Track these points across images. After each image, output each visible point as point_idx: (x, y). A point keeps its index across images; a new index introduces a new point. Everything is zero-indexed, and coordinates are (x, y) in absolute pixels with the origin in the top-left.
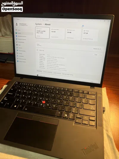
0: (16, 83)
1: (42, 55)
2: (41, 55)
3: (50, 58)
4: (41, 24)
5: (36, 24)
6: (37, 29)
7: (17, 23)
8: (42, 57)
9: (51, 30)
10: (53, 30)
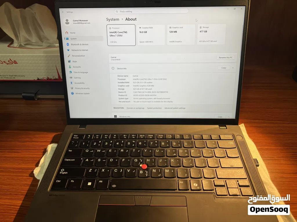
0: (73, 136)
1: (124, 78)
2: (121, 78)
3: (139, 81)
4: (118, 19)
5: (108, 20)
6: (110, 28)
7: (67, 20)
8: (123, 81)
9: (138, 30)
10: (142, 30)
